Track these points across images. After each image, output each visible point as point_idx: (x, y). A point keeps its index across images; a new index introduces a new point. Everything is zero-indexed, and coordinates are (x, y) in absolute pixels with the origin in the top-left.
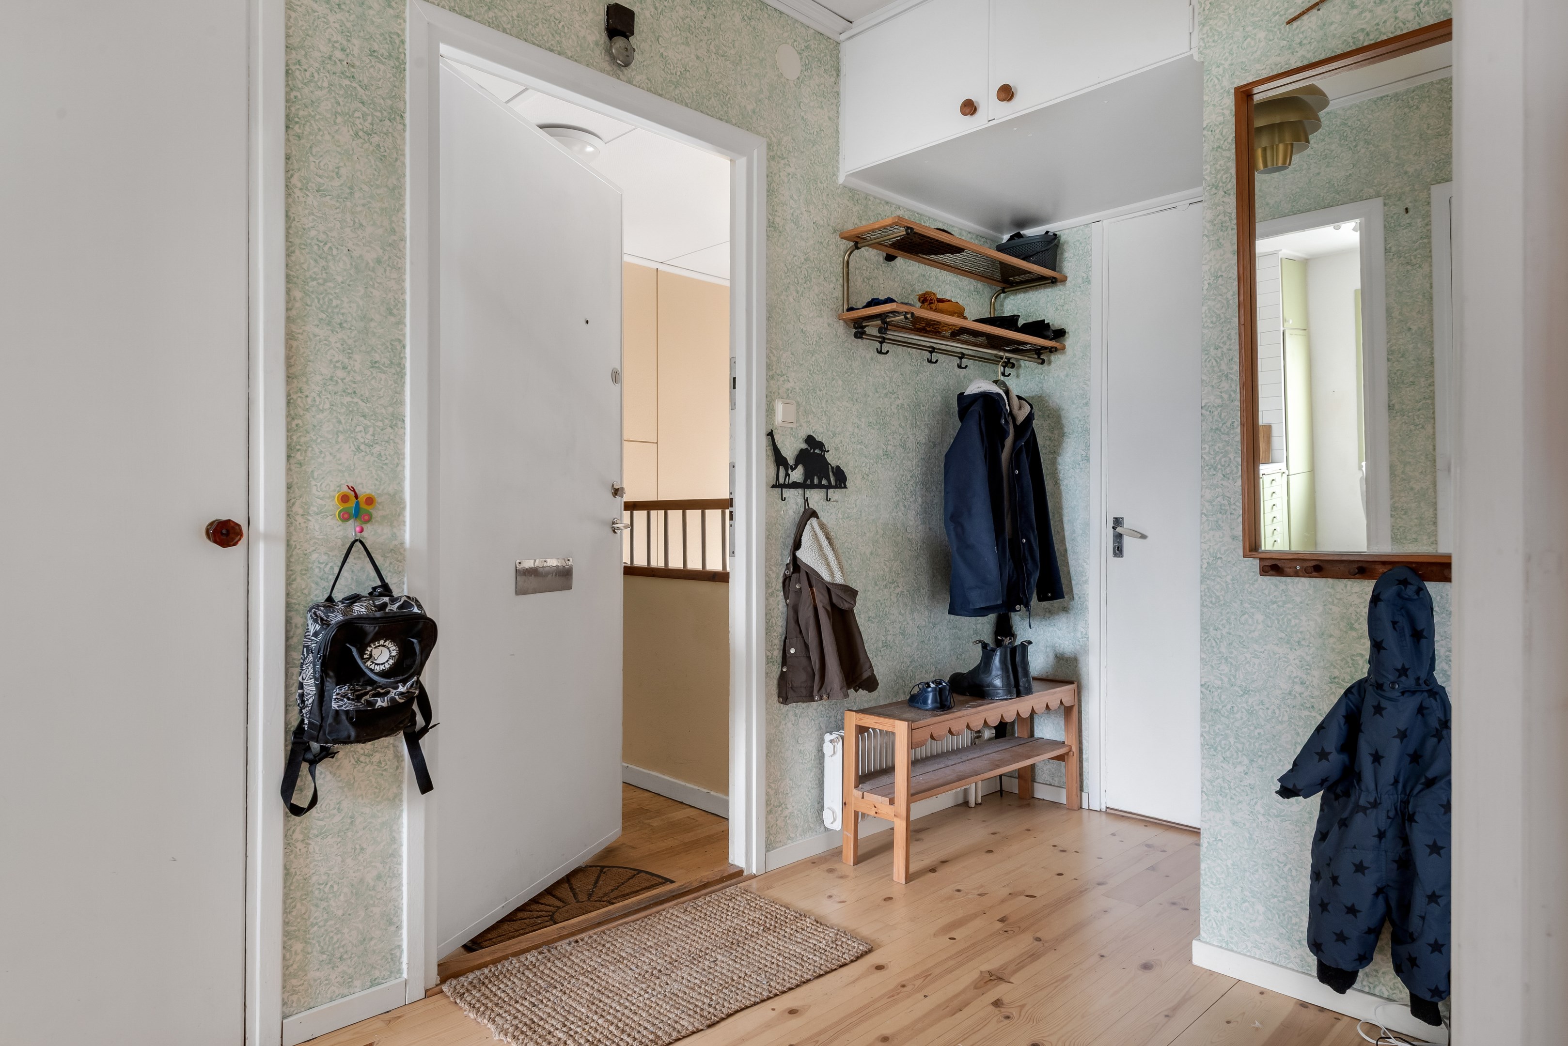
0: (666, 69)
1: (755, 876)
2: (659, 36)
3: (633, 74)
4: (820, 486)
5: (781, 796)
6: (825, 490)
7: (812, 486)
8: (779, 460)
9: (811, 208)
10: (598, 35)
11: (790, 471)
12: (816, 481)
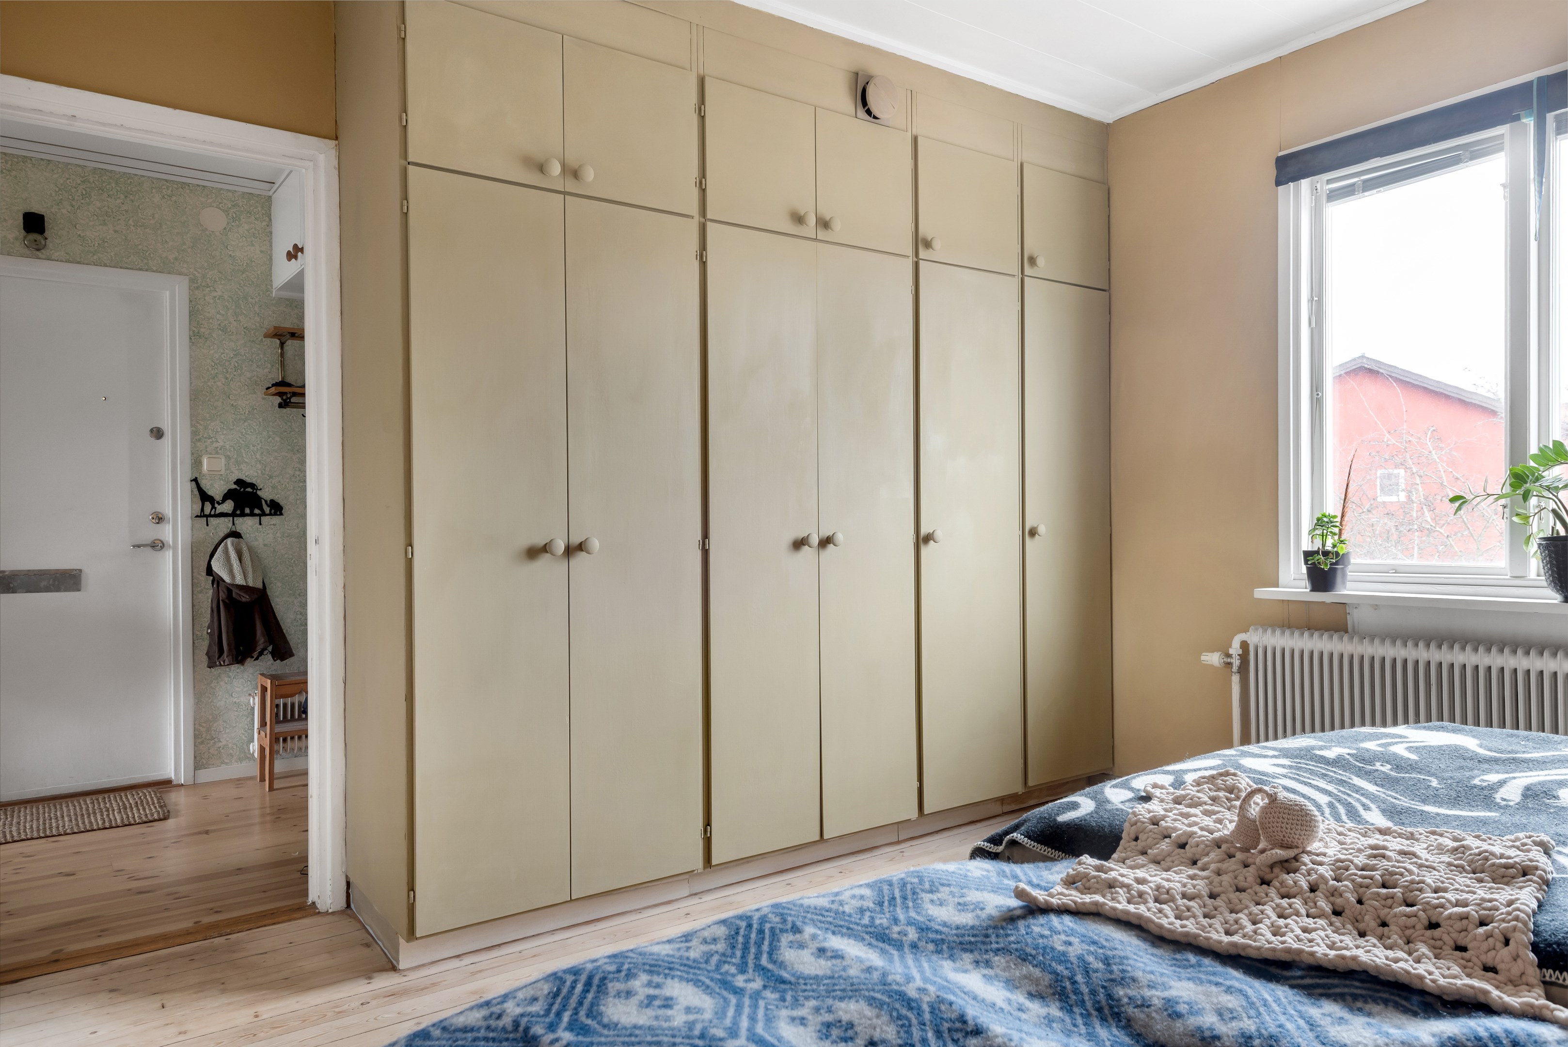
0: (84, 244)
1: (182, 785)
2: (76, 224)
3: (51, 252)
4: (252, 514)
5: (213, 732)
6: (258, 518)
7: (243, 515)
8: (205, 497)
9: (240, 318)
10: (18, 233)
11: (216, 505)
12: (247, 511)
